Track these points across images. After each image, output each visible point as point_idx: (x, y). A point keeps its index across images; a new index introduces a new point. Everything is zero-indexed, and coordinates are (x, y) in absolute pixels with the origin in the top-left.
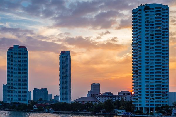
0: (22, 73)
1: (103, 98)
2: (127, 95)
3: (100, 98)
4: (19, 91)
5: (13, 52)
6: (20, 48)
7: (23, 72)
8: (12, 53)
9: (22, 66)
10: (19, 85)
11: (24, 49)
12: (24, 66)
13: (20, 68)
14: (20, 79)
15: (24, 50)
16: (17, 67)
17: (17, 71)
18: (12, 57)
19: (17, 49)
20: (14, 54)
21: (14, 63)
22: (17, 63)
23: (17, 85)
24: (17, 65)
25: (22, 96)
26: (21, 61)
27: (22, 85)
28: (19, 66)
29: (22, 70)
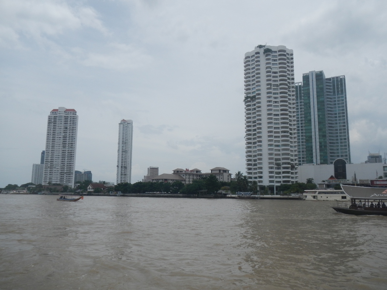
0: (67, 144)
1: (191, 177)
3: (187, 177)
4: (62, 169)
5: (57, 116)
6: (67, 112)
7: (69, 143)
8: (55, 117)
9: (68, 135)
10: (62, 160)
11: (73, 113)
12: (71, 135)
13: (65, 137)
14: (64, 152)
16: (61, 137)
17: (61, 142)
18: (55, 122)
19: (64, 113)
20: (58, 119)
21: (57, 131)
22: (62, 131)
23: (60, 160)
24: (62, 133)
25: (65, 175)
26: (67, 129)
27: (66, 160)
28: (64, 135)
29: (68, 140)
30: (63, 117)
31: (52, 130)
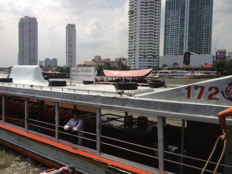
0: (32, 41)
1: (103, 63)
2: (123, 60)
3: (100, 63)
4: (29, 58)
5: (24, 22)
6: (30, 19)
9: (32, 35)
12: (34, 35)
13: (30, 37)
14: (30, 47)
15: (34, 21)
16: (28, 36)
17: (28, 40)
18: (23, 26)
19: (28, 20)
20: (25, 24)
21: (25, 32)
22: (28, 33)
23: (28, 52)
24: (28, 34)
25: (32, 61)
26: (31, 31)
27: (32, 52)
28: (29, 35)
29: (32, 39)
30: (28, 23)
31: (21, 32)
